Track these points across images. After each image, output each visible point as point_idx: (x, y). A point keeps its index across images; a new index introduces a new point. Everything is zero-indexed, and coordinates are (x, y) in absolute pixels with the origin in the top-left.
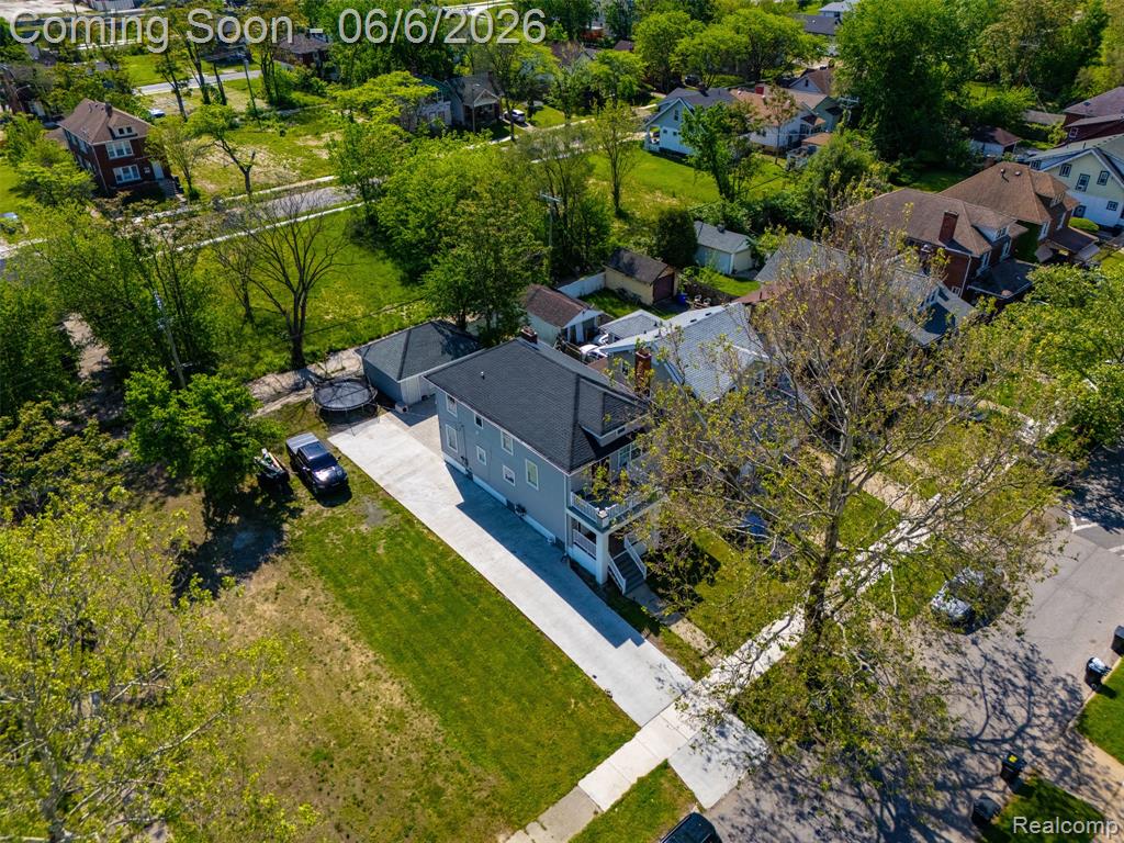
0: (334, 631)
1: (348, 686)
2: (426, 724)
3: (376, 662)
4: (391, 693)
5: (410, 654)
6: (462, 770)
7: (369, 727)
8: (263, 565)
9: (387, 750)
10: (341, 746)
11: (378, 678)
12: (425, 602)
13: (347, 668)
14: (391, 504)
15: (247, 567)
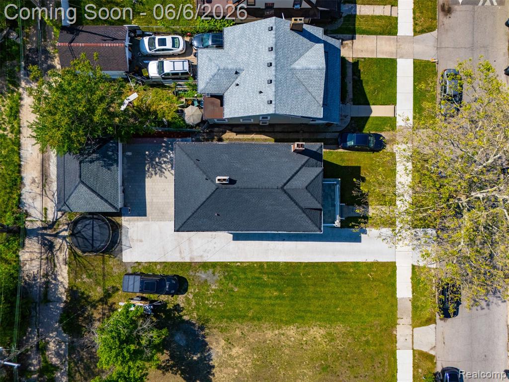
0: (269, 334)
1: (302, 344)
2: (339, 329)
3: (298, 328)
4: (317, 332)
5: (303, 314)
6: (365, 329)
7: (325, 346)
8: (207, 339)
9: (340, 347)
10: (326, 360)
11: (306, 332)
12: (281, 291)
13: (293, 339)
14: (205, 266)
15: (203, 346)
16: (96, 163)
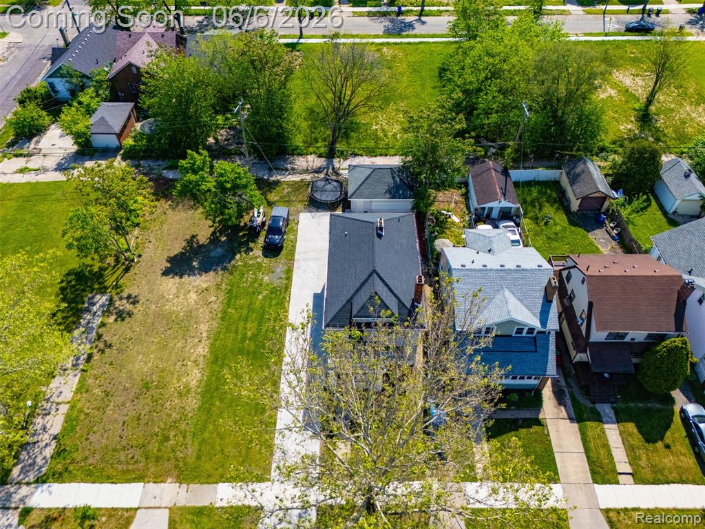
0: (204, 328)
1: (184, 360)
2: (193, 403)
3: (205, 356)
4: (195, 377)
5: (220, 363)
6: (184, 437)
7: (175, 385)
8: (211, 272)
9: (169, 403)
10: (157, 387)
11: (198, 365)
12: (250, 339)
13: (192, 351)
14: (289, 272)
15: (205, 269)
16: (392, 181)
